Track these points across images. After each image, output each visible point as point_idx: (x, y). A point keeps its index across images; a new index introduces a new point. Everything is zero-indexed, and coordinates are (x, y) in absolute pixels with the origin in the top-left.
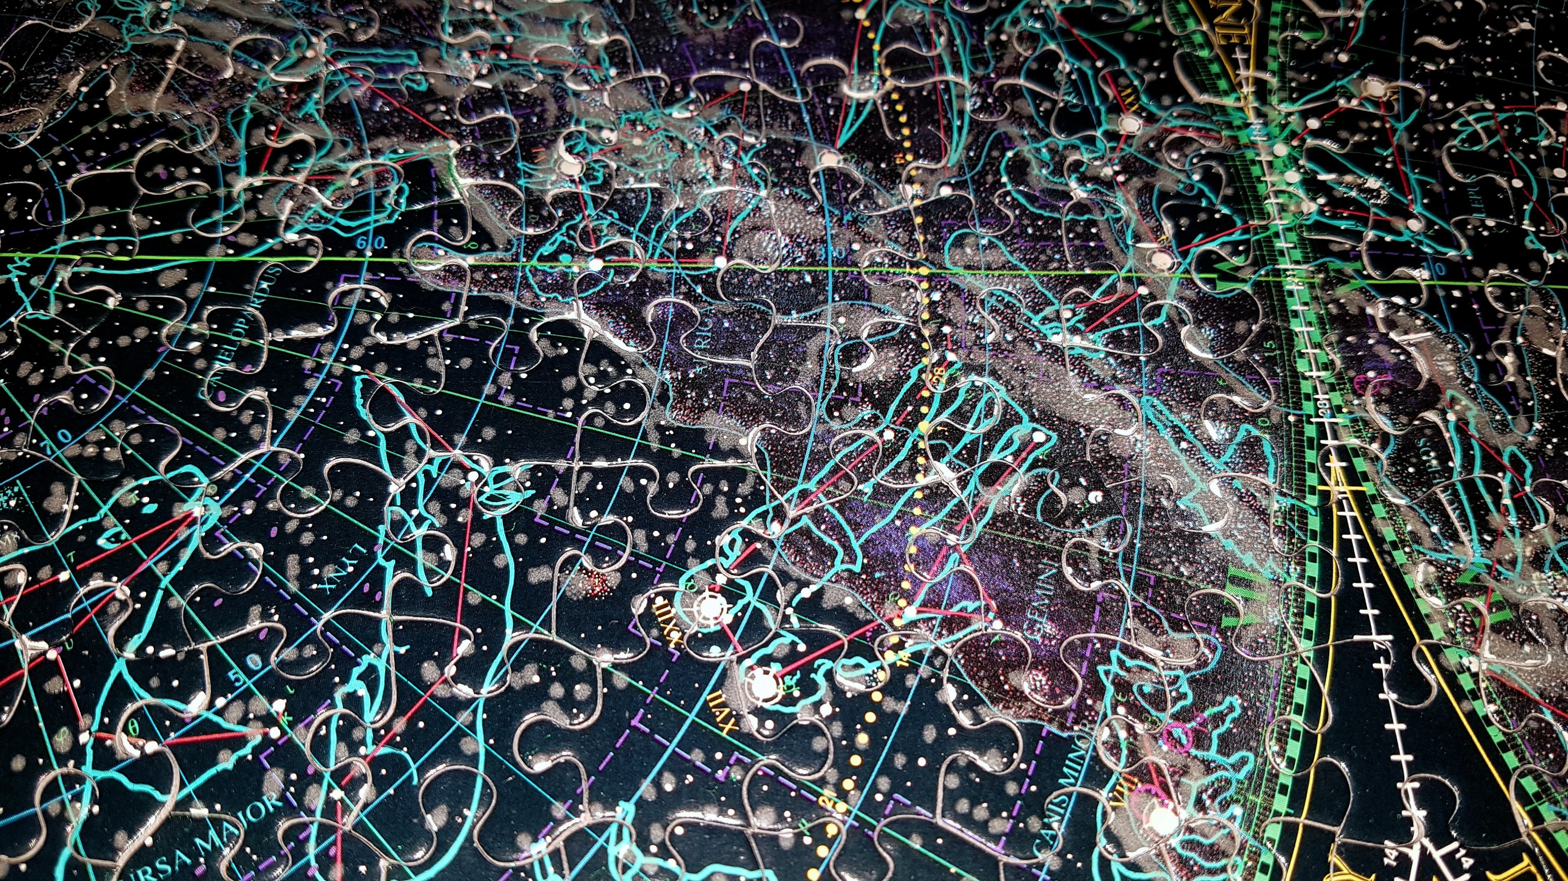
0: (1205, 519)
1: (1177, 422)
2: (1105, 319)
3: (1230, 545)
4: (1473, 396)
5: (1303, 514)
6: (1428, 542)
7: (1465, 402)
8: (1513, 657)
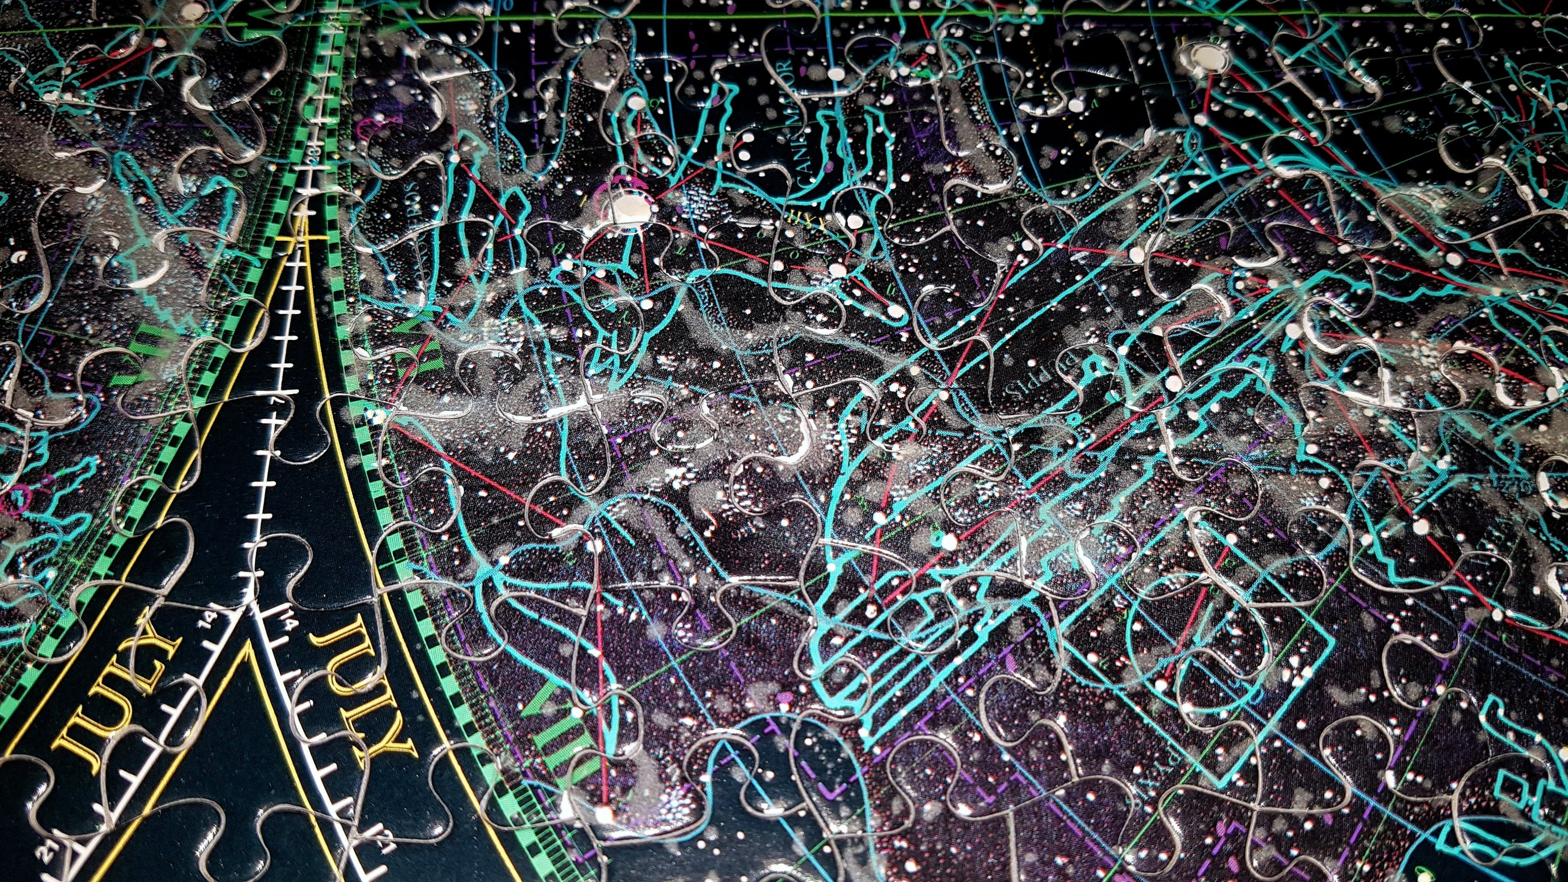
0: (135, 276)
1: (144, 177)
2: (106, 75)
3: (151, 301)
4: (489, 136)
5: (245, 266)
6: (379, 291)
7: (476, 141)
8: (428, 408)
